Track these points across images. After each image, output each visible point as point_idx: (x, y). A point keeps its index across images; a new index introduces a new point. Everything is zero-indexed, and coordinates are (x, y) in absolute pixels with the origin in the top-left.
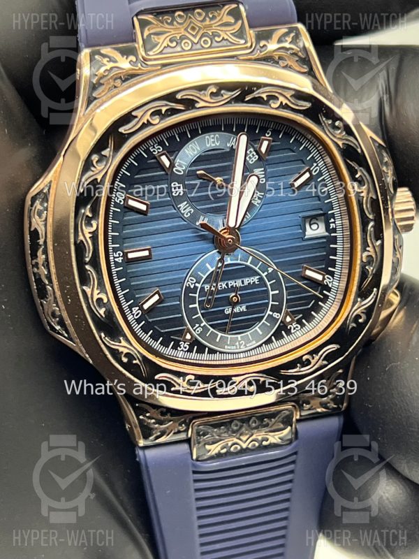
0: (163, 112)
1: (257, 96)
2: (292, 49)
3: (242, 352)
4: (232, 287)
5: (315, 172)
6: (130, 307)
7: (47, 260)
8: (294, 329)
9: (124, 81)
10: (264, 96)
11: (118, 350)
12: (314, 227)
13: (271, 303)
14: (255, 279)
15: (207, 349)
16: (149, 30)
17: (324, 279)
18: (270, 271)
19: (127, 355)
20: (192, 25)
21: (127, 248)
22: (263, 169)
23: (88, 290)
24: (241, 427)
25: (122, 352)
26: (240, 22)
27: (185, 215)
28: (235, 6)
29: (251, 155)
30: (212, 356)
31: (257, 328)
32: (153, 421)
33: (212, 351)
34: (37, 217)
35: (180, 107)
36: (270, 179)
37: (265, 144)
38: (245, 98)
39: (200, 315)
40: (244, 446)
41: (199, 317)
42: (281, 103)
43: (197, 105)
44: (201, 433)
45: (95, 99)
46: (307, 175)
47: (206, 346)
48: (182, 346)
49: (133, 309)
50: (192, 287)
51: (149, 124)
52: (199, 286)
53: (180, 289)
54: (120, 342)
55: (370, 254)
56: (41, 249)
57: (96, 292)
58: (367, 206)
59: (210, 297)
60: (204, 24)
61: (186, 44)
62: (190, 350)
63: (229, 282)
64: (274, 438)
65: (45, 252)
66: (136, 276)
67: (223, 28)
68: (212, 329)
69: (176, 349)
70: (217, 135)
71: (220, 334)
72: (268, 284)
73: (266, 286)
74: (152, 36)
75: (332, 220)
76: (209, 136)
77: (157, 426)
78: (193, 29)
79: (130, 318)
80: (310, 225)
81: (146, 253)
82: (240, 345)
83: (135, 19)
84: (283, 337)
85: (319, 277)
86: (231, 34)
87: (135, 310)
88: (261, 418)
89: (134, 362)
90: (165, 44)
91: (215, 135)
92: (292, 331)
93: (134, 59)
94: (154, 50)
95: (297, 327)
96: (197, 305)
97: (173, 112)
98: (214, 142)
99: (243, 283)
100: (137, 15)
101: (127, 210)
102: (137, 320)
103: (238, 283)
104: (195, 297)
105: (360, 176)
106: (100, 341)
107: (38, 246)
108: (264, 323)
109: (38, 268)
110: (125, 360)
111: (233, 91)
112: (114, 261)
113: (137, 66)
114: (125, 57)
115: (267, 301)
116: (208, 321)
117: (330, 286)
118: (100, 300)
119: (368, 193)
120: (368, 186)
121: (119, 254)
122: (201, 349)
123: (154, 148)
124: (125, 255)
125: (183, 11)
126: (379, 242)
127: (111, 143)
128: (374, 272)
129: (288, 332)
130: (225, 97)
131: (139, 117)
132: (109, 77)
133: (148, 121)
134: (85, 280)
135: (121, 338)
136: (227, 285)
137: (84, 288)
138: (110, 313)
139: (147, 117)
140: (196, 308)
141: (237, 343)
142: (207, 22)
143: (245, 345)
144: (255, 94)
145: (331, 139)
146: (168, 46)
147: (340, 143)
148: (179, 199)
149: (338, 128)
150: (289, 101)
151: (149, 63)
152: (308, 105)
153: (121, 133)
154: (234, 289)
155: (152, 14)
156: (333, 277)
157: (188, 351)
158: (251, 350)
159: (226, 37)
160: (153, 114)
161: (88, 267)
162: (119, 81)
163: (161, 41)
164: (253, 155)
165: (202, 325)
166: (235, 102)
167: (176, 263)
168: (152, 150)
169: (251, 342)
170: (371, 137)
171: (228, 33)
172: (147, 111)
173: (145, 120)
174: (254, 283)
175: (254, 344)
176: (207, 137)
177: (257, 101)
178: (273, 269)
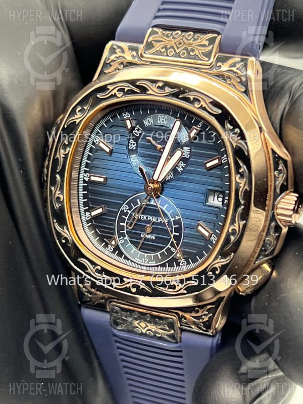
0: (125, 91)
1: (187, 96)
2: (238, 74)
3: (145, 266)
4: (150, 220)
5: (224, 161)
6: (85, 211)
8: (182, 263)
10: (192, 98)
11: (61, 234)
13: (172, 240)
14: (166, 220)
15: (124, 255)
16: (153, 37)
17: (211, 236)
18: (177, 219)
19: (65, 238)
20: (181, 41)
21: (93, 173)
22: (190, 148)
23: (53, 190)
25: (63, 236)
26: (211, 46)
27: (133, 163)
28: (217, 35)
30: (125, 261)
31: (158, 254)
33: (126, 258)
35: (137, 90)
36: (193, 156)
37: (194, 131)
38: (179, 96)
39: (125, 231)
40: (144, 331)
41: (124, 233)
42: (202, 105)
43: (148, 93)
44: (115, 311)
46: (216, 161)
47: (123, 254)
48: (109, 247)
49: (87, 213)
50: (125, 211)
51: (115, 96)
52: (130, 212)
54: (63, 229)
55: (235, 228)
56: (48, 158)
57: (58, 192)
58: (241, 194)
60: (188, 42)
61: (171, 52)
62: (114, 252)
63: (149, 217)
64: (161, 333)
66: (94, 193)
67: (199, 48)
68: (130, 244)
69: (105, 248)
70: (166, 117)
71: (134, 249)
72: (173, 226)
73: (172, 228)
74: (154, 42)
75: (227, 198)
76: (161, 116)
77: (86, 294)
78: (180, 43)
79: (83, 218)
80: (218, 197)
81: (102, 180)
82: (145, 261)
83: (150, 29)
84: (173, 266)
85: (207, 234)
86: (202, 53)
87: (88, 213)
88: (153, 317)
89: (68, 245)
90: (158, 49)
91: (165, 116)
92: (181, 264)
93: (135, 54)
94: (150, 51)
95: (184, 263)
96: (125, 224)
97: (132, 92)
98: (163, 121)
99: (157, 220)
100: (153, 27)
101: (99, 149)
102: (87, 221)
103: (155, 219)
104: (125, 219)
105: (243, 171)
106: (52, 224)
108: (163, 252)
110: (63, 241)
111: (172, 88)
112: (84, 179)
113: (135, 59)
114: (131, 51)
115: (169, 238)
116: (130, 237)
117: (214, 243)
118: (59, 198)
119: (245, 185)
120: (246, 180)
121: (87, 175)
122: (120, 254)
123: (125, 114)
124: (90, 177)
125: (194, 32)
126: (245, 221)
127: (91, 101)
128: (235, 241)
129: (178, 265)
130: (167, 91)
131: (110, 90)
132: (117, 61)
133: (115, 94)
136: (147, 218)
137: (52, 187)
139: (115, 91)
140: (124, 226)
141: (143, 259)
142: (191, 41)
143: (148, 262)
144: (186, 95)
146: (160, 50)
147: (234, 145)
148: (131, 152)
150: (208, 105)
151: (142, 59)
152: (220, 111)
153: (98, 98)
154: (150, 222)
155: (162, 29)
156: (217, 237)
158: (151, 267)
159: (198, 54)
161: (57, 175)
162: (122, 66)
163: (157, 46)
165: (125, 238)
166: (172, 97)
168: (123, 115)
169: (152, 261)
171: (200, 51)
172: (117, 87)
173: (113, 93)
174: (164, 222)
175: (154, 263)
176: (159, 116)
177: (186, 100)
178: (179, 217)
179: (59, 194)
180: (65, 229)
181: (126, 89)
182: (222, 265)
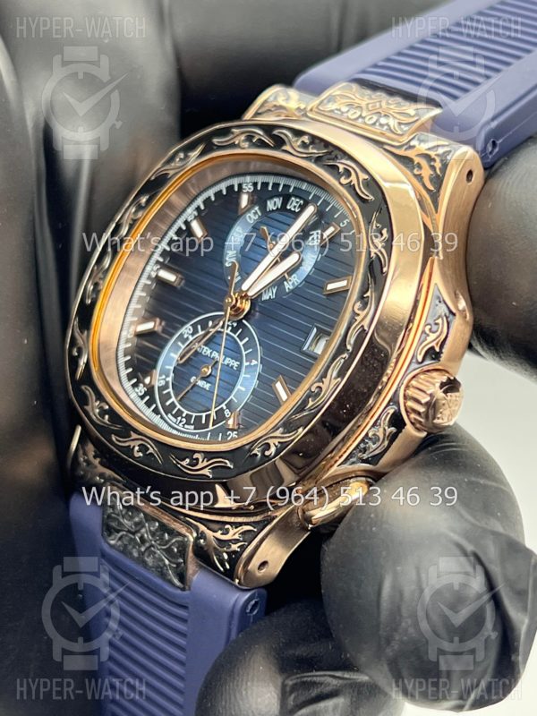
0: (255, 140)
1: (337, 164)
3: (177, 430)
4: (213, 358)
10: (342, 167)
11: (77, 340)
13: (232, 397)
14: (236, 364)
15: (154, 406)
18: (253, 364)
19: (79, 349)
25: (78, 344)
30: (152, 415)
31: (204, 414)
33: (156, 411)
35: (271, 143)
37: (331, 230)
39: (173, 368)
41: (170, 370)
42: (351, 182)
46: (344, 284)
47: (155, 402)
48: (140, 388)
50: (185, 336)
51: (237, 145)
52: (191, 338)
55: (321, 385)
58: (353, 333)
62: (143, 397)
63: (214, 352)
68: (171, 389)
69: (134, 388)
71: (173, 398)
72: (243, 376)
79: (124, 334)
81: (173, 279)
82: (181, 422)
96: (176, 356)
97: (262, 144)
98: (295, 207)
99: (224, 360)
102: (127, 339)
104: (181, 348)
105: (368, 297)
110: (75, 353)
112: (150, 273)
116: (174, 379)
119: (363, 320)
120: (368, 312)
121: (157, 269)
122: (151, 402)
126: (338, 380)
127: (201, 149)
131: (235, 135)
133: (239, 142)
136: (211, 353)
139: (241, 138)
140: (174, 359)
141: (179, 418)
143: (184, 425)
144: (335, 162)
147: (373, 251)
150: (359, 183)
154: (212, 361)
157: (140, 397)
158: (186, 433)
160: (245, 138)
165: (167, 379)
168: (244, 187)
169: (190, 424)
172: (245, 132)
173: (236, 140)
174: (232, 366)
175: (191, 429)
177: (333, 169)
178: (256, 362)
180: (85, 334)
181: (257, 138)
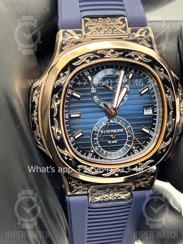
0: (91, 58)
1: (130, 55)
2: (145, 37)
3: (114, 160)
4: (112, 132)
5: (150, 88)
6: (70, 137)
7: (38, 114)
8: (136, 152)
9: (76, 44)
10: (133, 55)
11: (64, 154)
12: (148, 111)
13: (127, 140)
14: (122, 130)
15: (99, 157)
16: (87, 24)
17: (150, 132)
19: (67, 156)
20: (105, 24)
21: (71, 112)
23: (54, 128)
24: (110, 191)
25: (65, 155)
26: (125, 24)
27: (96, 101)
28: (123, 17)
29: (125, 79)
30: (101, 160)
31: (121, 150)
32: (74, 185)
33: (101, 158)
34: (35, 96)
35: (98, 57)
36: (131, 90)
38: (125, 56)
39: (98, 143)
40: (110, 199)
41: (97, 144)
42: (140, 59)
43: (105, 57)
44: (93, 192)
45: (63, 50)
46: (147, 89)
48: (89, 155)
49: (71, 138)
50: (96, 131)
51: (85, 62)
52: (99, 131)
53: (91, 131)
54: (65, 151)
56: (35, 110)
57: (57, 129)
59: (102, 136)
60: (110, 23)
61: (102, 31)
62: (93, 157)
63: (111, 130)
64: (123, 197)
65: (37, 111)
66: (73, 124)
67: (118, 26)
68: (102, 149)
69: (87, 156)
70: (112, 69)
71: (105, 151)
73: (126, 133)
74: (89, 27)
75: (155, 109)
76: (109, 69)
77: (76, 187)
78: (106, 25)
79: (69, 141)
80: (146, 110)
81: (78, 115)
83: (82, 19)
84: (131, 155)
85: (148, 132)
86: (121, 29)
87: (72, 138)
88: (119, 188)
89: (70, 159)
90: (94, 31)
92: (135, 153)
93: (81, 36)
94: (89, 32)
95: (137, 151)
96: (97, 139)
97: (95, 58)
98: (110, 72)
99: (117, 131)
100: (83, 18)
101: (72, 97)
102: (72, 142)
103: (115, 131)
104: (97, 135)
105: (169, 91)
106: (57, 150)
107: (34, 108)
108: (124, 148)
109: (33, 118)
110: (66, 158)
111: (120, 52)
112: (65, 117)
113: (82, 39)
114: (77, 34)
115: (126, 139)
116: (101, 145)
117: (152, 135)
118: (58, 133)
121: (67, 115)
122: (97, 157)
123: (86, 72)
124: (70, 115)
125: (102, 18)
126: (174, 119)
127: (69, 69)
128: (171, 131)
129: (133, 153)
130: (117, 54)
131: (81, 59)
132: (70, 42)
133: (85, 61)
134: (53, 124)
135: (65, 149)
136: (110, 131)
137: (52, 127)
138: (62, 139)
139: (85, 59)
141: (112, 156)
142: (112, 23)
143: (115, 157)
144: (129, 54)
145: (158, 75)
146: (95, 31)
147: (162, 77)
148: (94, 94)
149: (161, 71)
150: (143, 58)
151: (86, 38)
152: (151, 60)
153: (73, 65)
154: (113, 133)
155: (89, 18)
156: (154, 132)
157: (91, 157)
158: (118, 159)
159: (119, 30)
160: (87, 59)
161: (54, 119)
162: (73, 44)
163: (92, 29)
164: (126, 79)
165: (98, 147)
166: (121, 57)
167: (89, 120)
168: (85, 73)
170: (174, 76)
171: (120, 28)
172: (85, 57)
173: (83, 61)
174: (121, 131)
175: (119, 157)
176: (108, 70)
177: (130, 57)
178: (129, 126)
179: (58, 130)
180: (66, 150)
181: (92, 57)
182: (166, 146)
